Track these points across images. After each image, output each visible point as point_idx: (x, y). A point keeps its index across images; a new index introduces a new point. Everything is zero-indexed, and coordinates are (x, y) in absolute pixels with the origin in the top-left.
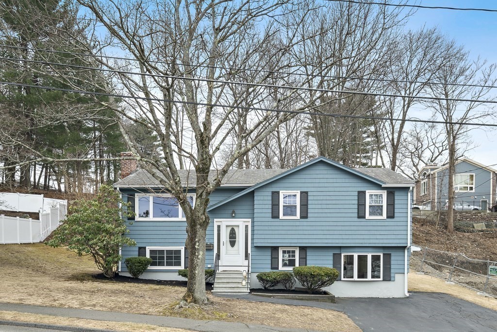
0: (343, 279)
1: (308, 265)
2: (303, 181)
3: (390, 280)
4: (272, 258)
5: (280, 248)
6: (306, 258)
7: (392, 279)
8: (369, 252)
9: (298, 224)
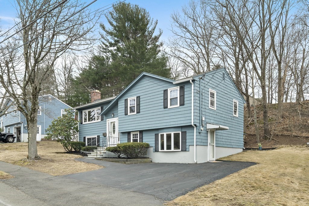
0: (160, 150)
1: (144, 142)
2: (138, 90)
3: (186, 151)
4: (128, 139)
5: (131, 133)
6: (142, 138)
7: (187, 150)
8: (173, 131)
9: (135, 117)
